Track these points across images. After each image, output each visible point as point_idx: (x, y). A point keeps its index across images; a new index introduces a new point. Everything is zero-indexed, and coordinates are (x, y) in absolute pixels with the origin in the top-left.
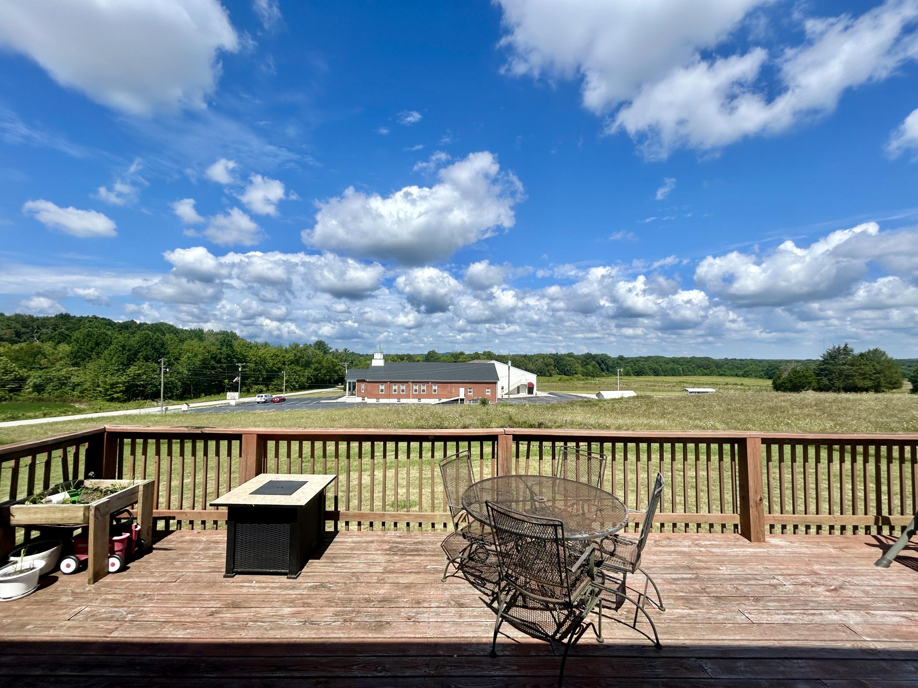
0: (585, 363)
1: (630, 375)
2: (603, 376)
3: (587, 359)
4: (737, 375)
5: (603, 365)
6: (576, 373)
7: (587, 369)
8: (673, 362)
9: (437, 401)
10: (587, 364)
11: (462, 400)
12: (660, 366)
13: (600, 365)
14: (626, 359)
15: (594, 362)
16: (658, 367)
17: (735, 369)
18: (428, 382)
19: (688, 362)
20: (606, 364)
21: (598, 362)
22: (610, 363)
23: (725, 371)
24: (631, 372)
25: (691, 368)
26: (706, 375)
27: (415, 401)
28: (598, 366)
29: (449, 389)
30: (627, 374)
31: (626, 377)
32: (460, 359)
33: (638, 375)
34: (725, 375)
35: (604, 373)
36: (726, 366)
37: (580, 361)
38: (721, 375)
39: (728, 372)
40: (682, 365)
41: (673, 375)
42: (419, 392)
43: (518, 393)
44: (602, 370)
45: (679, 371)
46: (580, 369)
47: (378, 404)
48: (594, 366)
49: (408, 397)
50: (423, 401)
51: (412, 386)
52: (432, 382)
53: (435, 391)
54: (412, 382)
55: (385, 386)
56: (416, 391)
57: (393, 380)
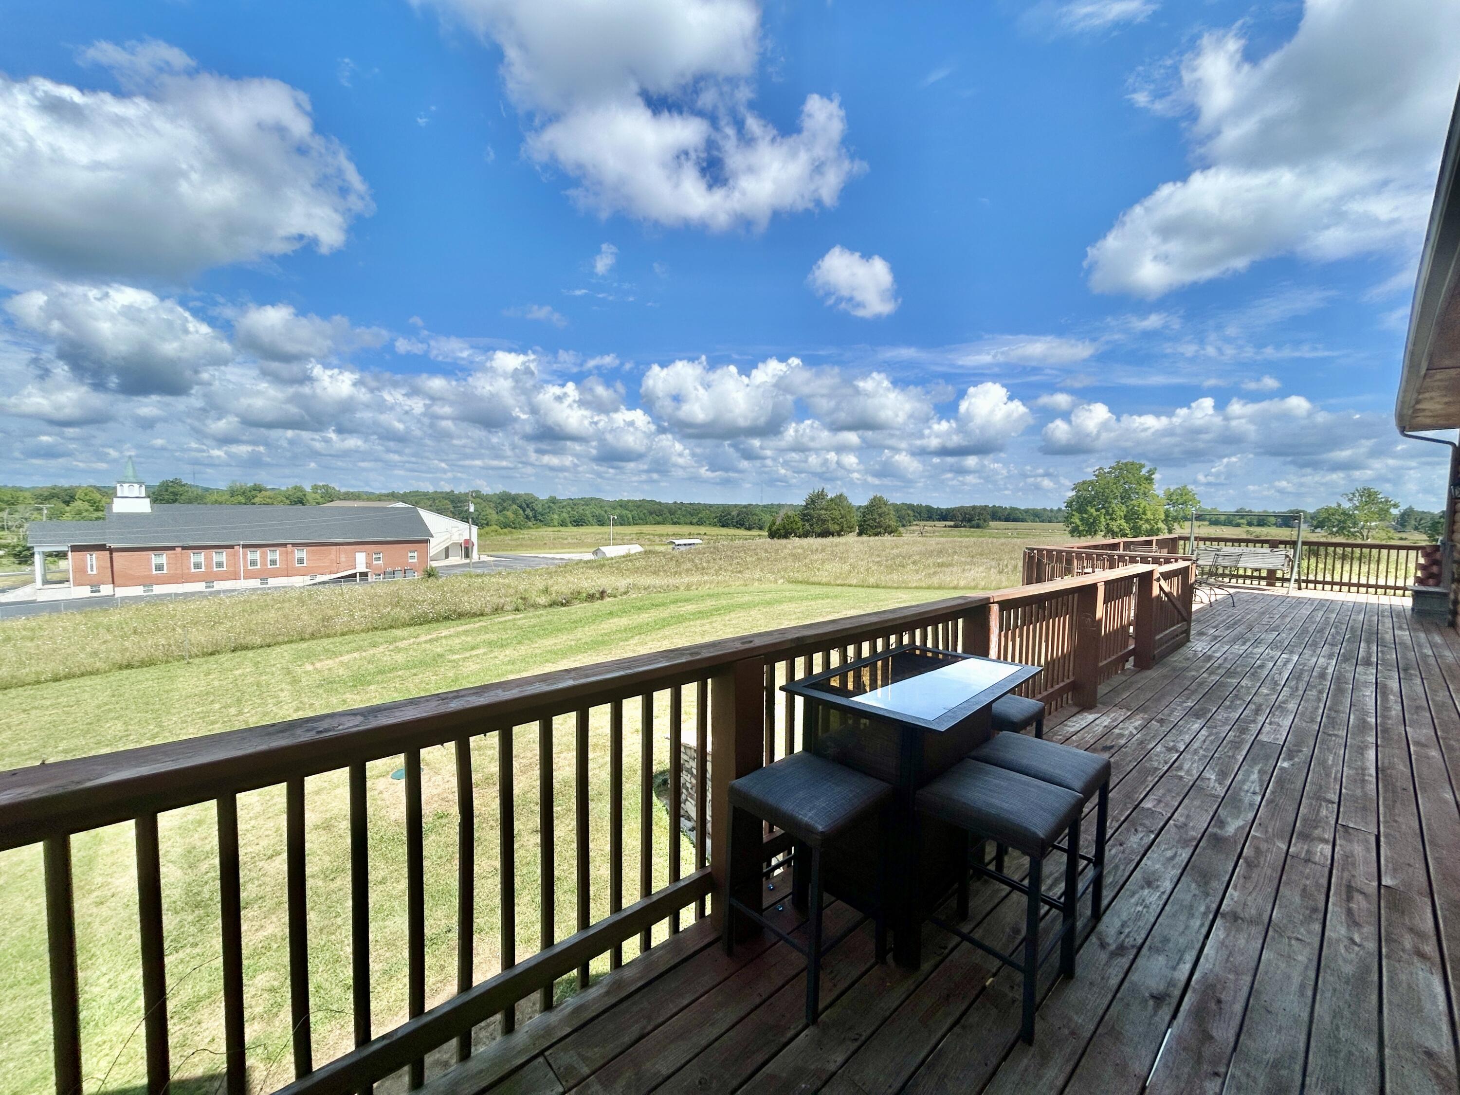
0: (500, 508)
1: (566, 526)
2: (530, 528)
3: (504, 501)
4: (691, 523)
5: (528, 511)
6: (487, 524)
7: (506, 517)
8: (621, 506)
9: (306, 580)
10: (504, 509)
11: (364, 575)
12: (606, 512)
13: (524, 511)
14: (561, 502)
15: (515, 507)
16: (603, 513)
17: (689, 516)
18: (285, 545)
19: (638, 507)
20: (533, 510)
21: (521, 507)
22: (539, 508)
23: (679, 518)
24: (568, 520)
25: (642, 515)
26: (659, 523)
27: (255, 583)
28: (521, 512)
29: (333, 556)
30: (563, 524)
31: (562, 529)
32: (256, 500)
33: (577, 525)
34: (679, 524)
35: (530, 524)
36: (679, 512)
37: (492, 505)
38: (675, 523)
39: (682, 520)
40: (631, 511)
41: (621, 525)
42: (264, 563)
43: (447, 557)
44: (527, 517)
45: (628, 519)
46: (494, 516)
47: (211, 593)
48: (515, 513)
49: (236, 577)
50: (273, 582)
51: (245, 555)
52: (294, 545)
53: (301, 561)
54: (244, 546)
55: (168, 558)
56: (254, 563)
57: (192, 544)
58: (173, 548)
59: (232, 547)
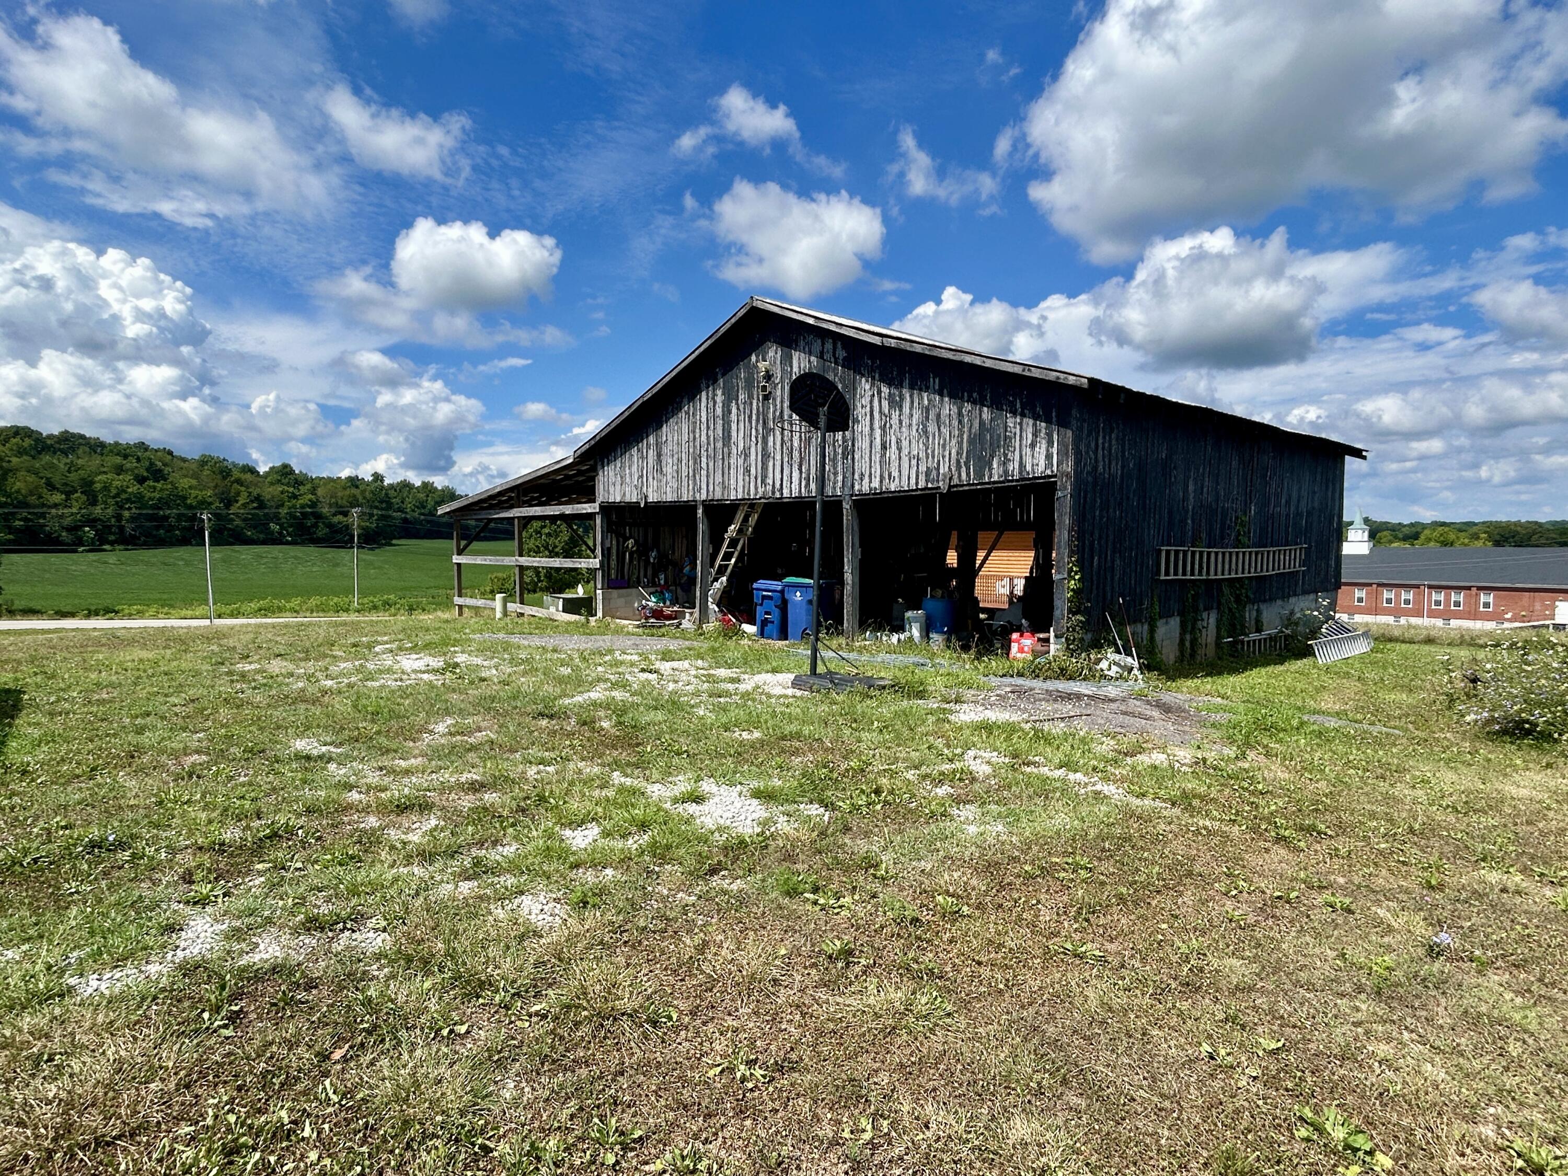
9: (1490, 625)
18: (1468, 588)
27: (1438, 622)
29: (1525, 603)
42: (1447, 605)
49: (1420, 614)
50: (1454, 623)
51: (1430, 594)
52: (1480, 588)
53: (1487, 605)
54: (1430, 587)
55: (1367, 593)
56: (1438, 603)
57: (1385, 582)
58: (1370, 585)
59: (1418, 587)
